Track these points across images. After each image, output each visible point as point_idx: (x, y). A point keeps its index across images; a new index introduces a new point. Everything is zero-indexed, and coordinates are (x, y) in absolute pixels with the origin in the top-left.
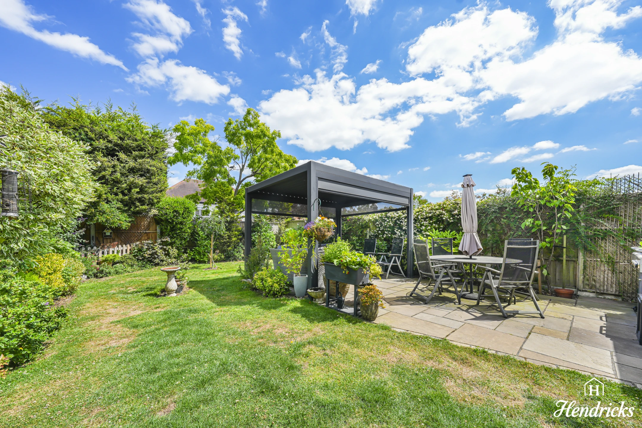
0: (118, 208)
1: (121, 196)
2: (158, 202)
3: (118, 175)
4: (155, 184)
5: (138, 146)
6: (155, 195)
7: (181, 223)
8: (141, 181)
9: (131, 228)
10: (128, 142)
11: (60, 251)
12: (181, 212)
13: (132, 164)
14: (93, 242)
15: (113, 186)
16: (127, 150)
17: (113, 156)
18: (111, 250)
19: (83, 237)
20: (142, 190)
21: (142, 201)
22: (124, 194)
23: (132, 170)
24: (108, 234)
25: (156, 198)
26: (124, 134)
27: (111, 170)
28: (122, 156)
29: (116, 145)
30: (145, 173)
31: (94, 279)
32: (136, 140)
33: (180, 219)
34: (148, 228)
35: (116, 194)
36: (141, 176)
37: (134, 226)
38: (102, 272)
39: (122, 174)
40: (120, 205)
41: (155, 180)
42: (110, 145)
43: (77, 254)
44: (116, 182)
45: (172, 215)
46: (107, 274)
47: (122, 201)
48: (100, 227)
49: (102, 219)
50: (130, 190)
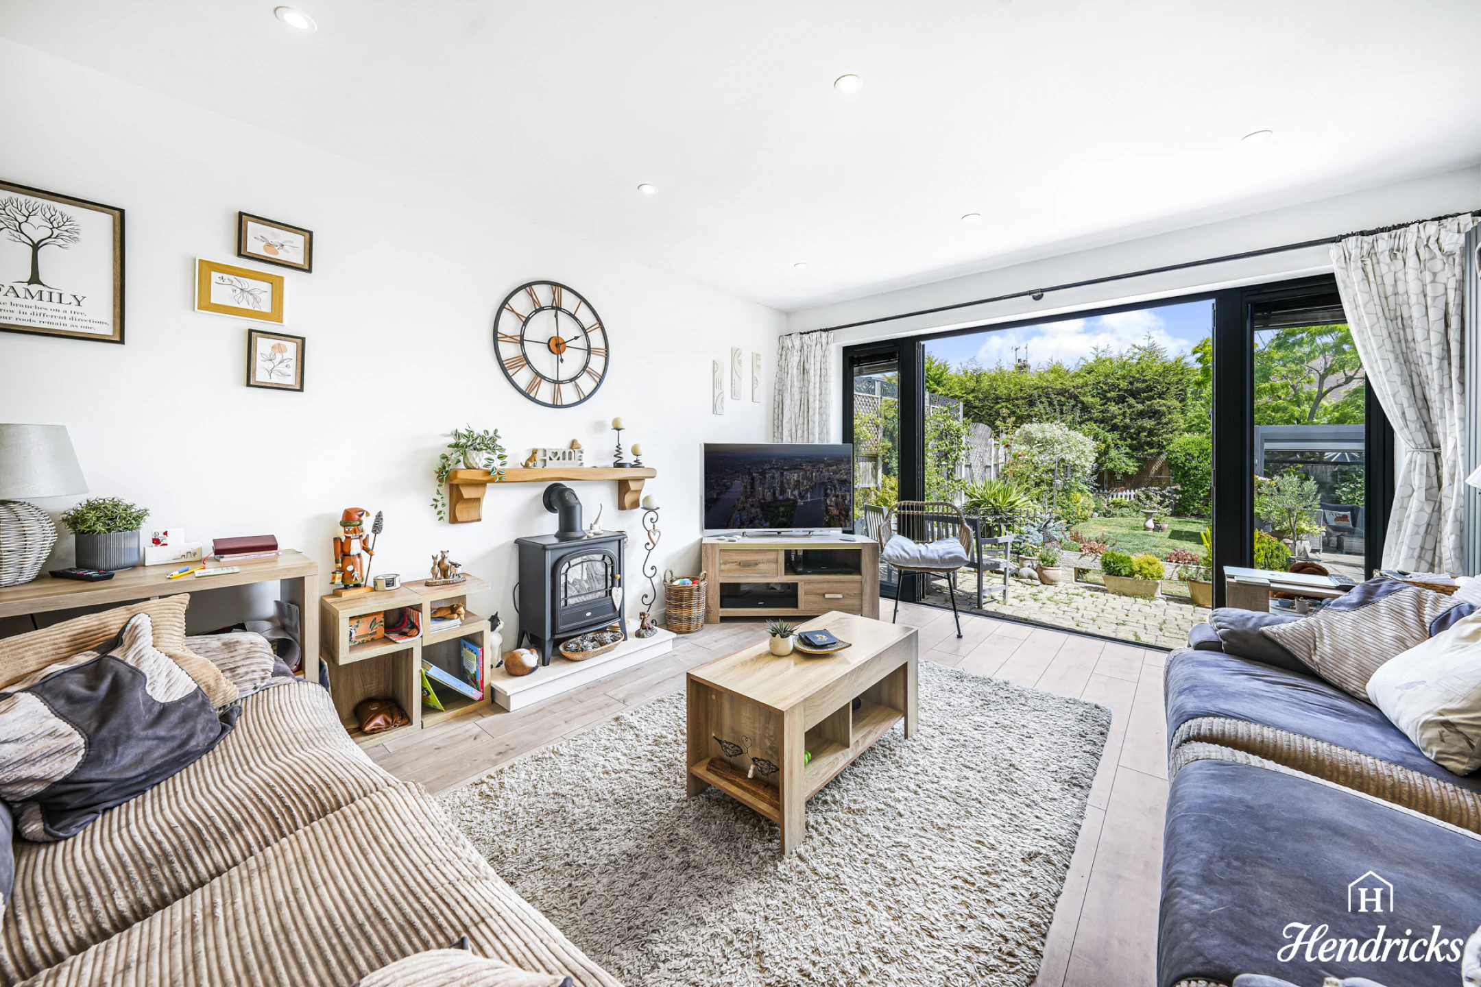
0: (1126, 453)
1: (1129, 441)
2: (1169, 444)
3: (1128, 421)
4: (1166, 424)
5: (1147, 387)
6: (1164, 436)
7: (1196, 468)
8: (1148, 423)
9: (1138, 473)
10: (1137, 385)
11: (1081, 491)
12: (1195, 455)
13: (1140, 407)
14: (1106, 486)
15: (1123, 431)
16: (1134, 394)
17: (1123, 403)
18: (1120, 494)
19: (1095, 481)
20: (1151, 433)
21: (1151, 445)
22: (1132, 439)
23: (1141, 414)
24: (1119, 478)
25: (1166, 440)
26: (1134, 377)
27: (1120, 417)
28: (1131, 401)
29: (1126, 391)
30: (1155, 414)
31: (1102, 518)
32: (1145, 381)
33: (1194, 463)
34: (1160, 471)
35: (1125, 440)
36: (1150, 418)
37: (1143, 471)
38: (1109, 512)
39: (1131, 419)
40: (1128, 450)
41: (1164, 421)
42: (1121, 393)
43: (1091, 495)
44: (1126, 427)
45: (1183, 459)
46: (1113, 516)
47: (1130, 447)
48: (1111, 473)
49: (1111, 466)
50: (1138, 434)
